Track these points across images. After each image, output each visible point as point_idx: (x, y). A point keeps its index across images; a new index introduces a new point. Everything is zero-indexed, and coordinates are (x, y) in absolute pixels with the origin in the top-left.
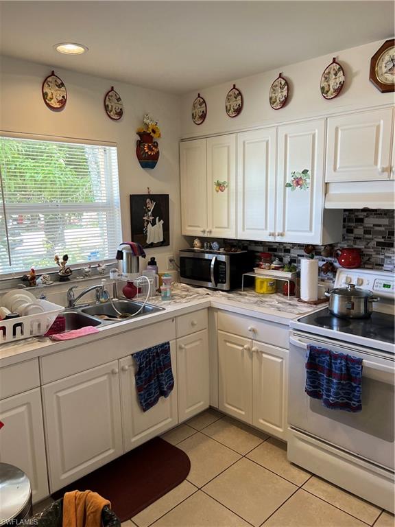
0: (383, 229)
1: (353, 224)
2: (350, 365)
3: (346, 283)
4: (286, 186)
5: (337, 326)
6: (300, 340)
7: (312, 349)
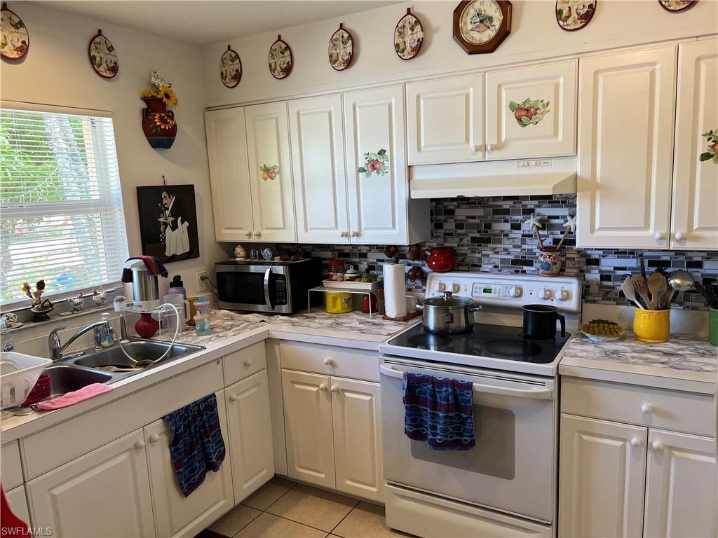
0: (477, 221)
1: (442, 217)
2: (458, 392)
3: (439, 291)
4: (359, 171)
5: (435, 345)
6: (393, 368)
7: (410, 377)
